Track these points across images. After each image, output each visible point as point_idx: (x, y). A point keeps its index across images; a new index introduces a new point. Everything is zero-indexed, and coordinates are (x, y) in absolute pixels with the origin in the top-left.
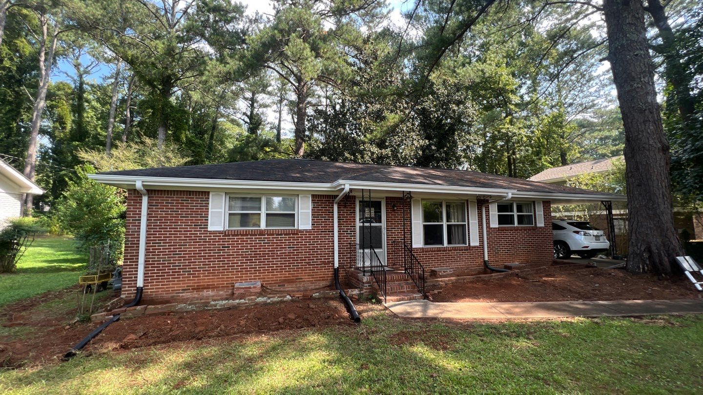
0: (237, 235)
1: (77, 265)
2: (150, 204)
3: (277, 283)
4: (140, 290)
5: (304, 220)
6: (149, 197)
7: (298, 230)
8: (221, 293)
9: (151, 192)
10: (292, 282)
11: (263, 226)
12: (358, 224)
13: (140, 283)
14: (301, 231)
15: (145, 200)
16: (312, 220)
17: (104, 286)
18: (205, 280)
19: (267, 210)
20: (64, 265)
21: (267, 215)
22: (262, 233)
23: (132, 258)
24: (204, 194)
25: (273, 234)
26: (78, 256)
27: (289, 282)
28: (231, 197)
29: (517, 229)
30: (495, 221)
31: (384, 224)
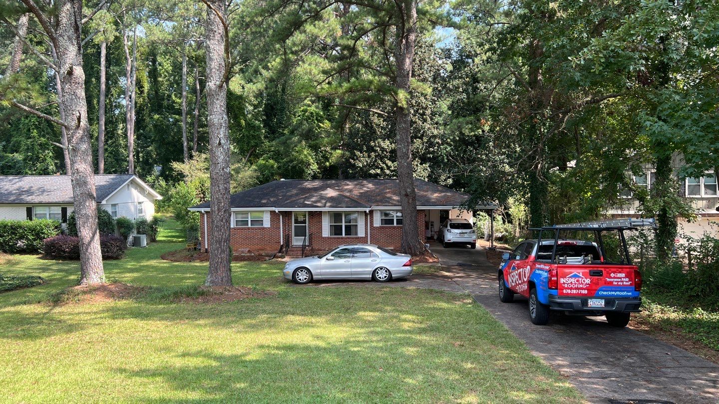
0: (239, 229)
1: (180, 240)
3: (256, 250)
4: (206, 249)
5: (267, 224)
6: (207, 214)
11: (250, 225)
12: (293, 225)
13: (206, 247)
14: (266, 228)
15: (205, 215)
16: (270, 223)
17: (195, 249)
19: (251, 219)
20: (175, 239)
21: (251, 221)
22: (249, 229)
23: (203, 238)
25: (253, 229)
26: (178, 234)
28: (236, 213)
29: (394, 228)
30: (377, 223)
31: (307, 225)
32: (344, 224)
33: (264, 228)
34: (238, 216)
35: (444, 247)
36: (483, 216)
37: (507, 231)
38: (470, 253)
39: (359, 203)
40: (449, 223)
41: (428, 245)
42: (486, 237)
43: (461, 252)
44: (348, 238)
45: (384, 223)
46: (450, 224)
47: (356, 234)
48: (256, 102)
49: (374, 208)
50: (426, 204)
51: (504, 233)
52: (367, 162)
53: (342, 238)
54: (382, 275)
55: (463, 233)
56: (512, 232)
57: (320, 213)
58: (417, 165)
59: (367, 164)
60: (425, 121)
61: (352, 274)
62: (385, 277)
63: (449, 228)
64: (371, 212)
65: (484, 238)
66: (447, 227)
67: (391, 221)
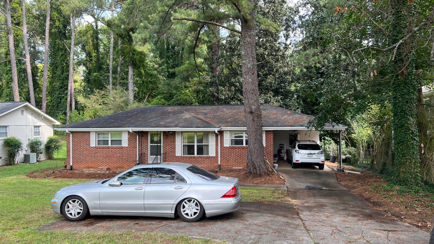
0: (100, 148)
2: (73, 137)
3: (115, 168)
4: (71, 167)
5: (125, 143)
6: (72, 134)
7: (122, 147)
8: (96, 170)
9: (72, 132)
10: (121, 168)
11: (110, 145)
12: (149, 144)
13: (71, 164)
14: (124, 147)
15: (71, 135)
16: (128, 142)
18: (91, 165)
19: (111, 138)
21: (111, 140)
22: (109, 148)
24: (89, 132)
25: (113, 148)
27: (119, 168)
28: (98, 133)
29: (243, 148)
30: (227, 143)
31: (162, 144)
32: (196, 144)
33: (122, 148)
34: (100, 136)
35: (293, 168)
36: (328, 141)
37: (350, 153)
38: (319, 174)
39: (209, 124)
40: (297, 144)
41: (277, 165)
42: (331, 159)
43: (310, 173)
44: (200, 157)
45: (234, 143)
46: (299, 146)
47: (208, 153)
48: (160, 62)
49: (224, 128)
50: (274, 124)
51: (348, 155)
52: (228, 95)
53: (194, 158)
54: (190, 210)
55: (311, 154)
56: (356, 155)
57: (174, 133)
58: (270, 97)
59: (228, 97)
60: (277, 60)
61: (145, 208)
62: (195, 213)
63: (297, 148)
64: (221, 133)
65: (329, 160)
66: (295, 148)
67: (241, 142)
